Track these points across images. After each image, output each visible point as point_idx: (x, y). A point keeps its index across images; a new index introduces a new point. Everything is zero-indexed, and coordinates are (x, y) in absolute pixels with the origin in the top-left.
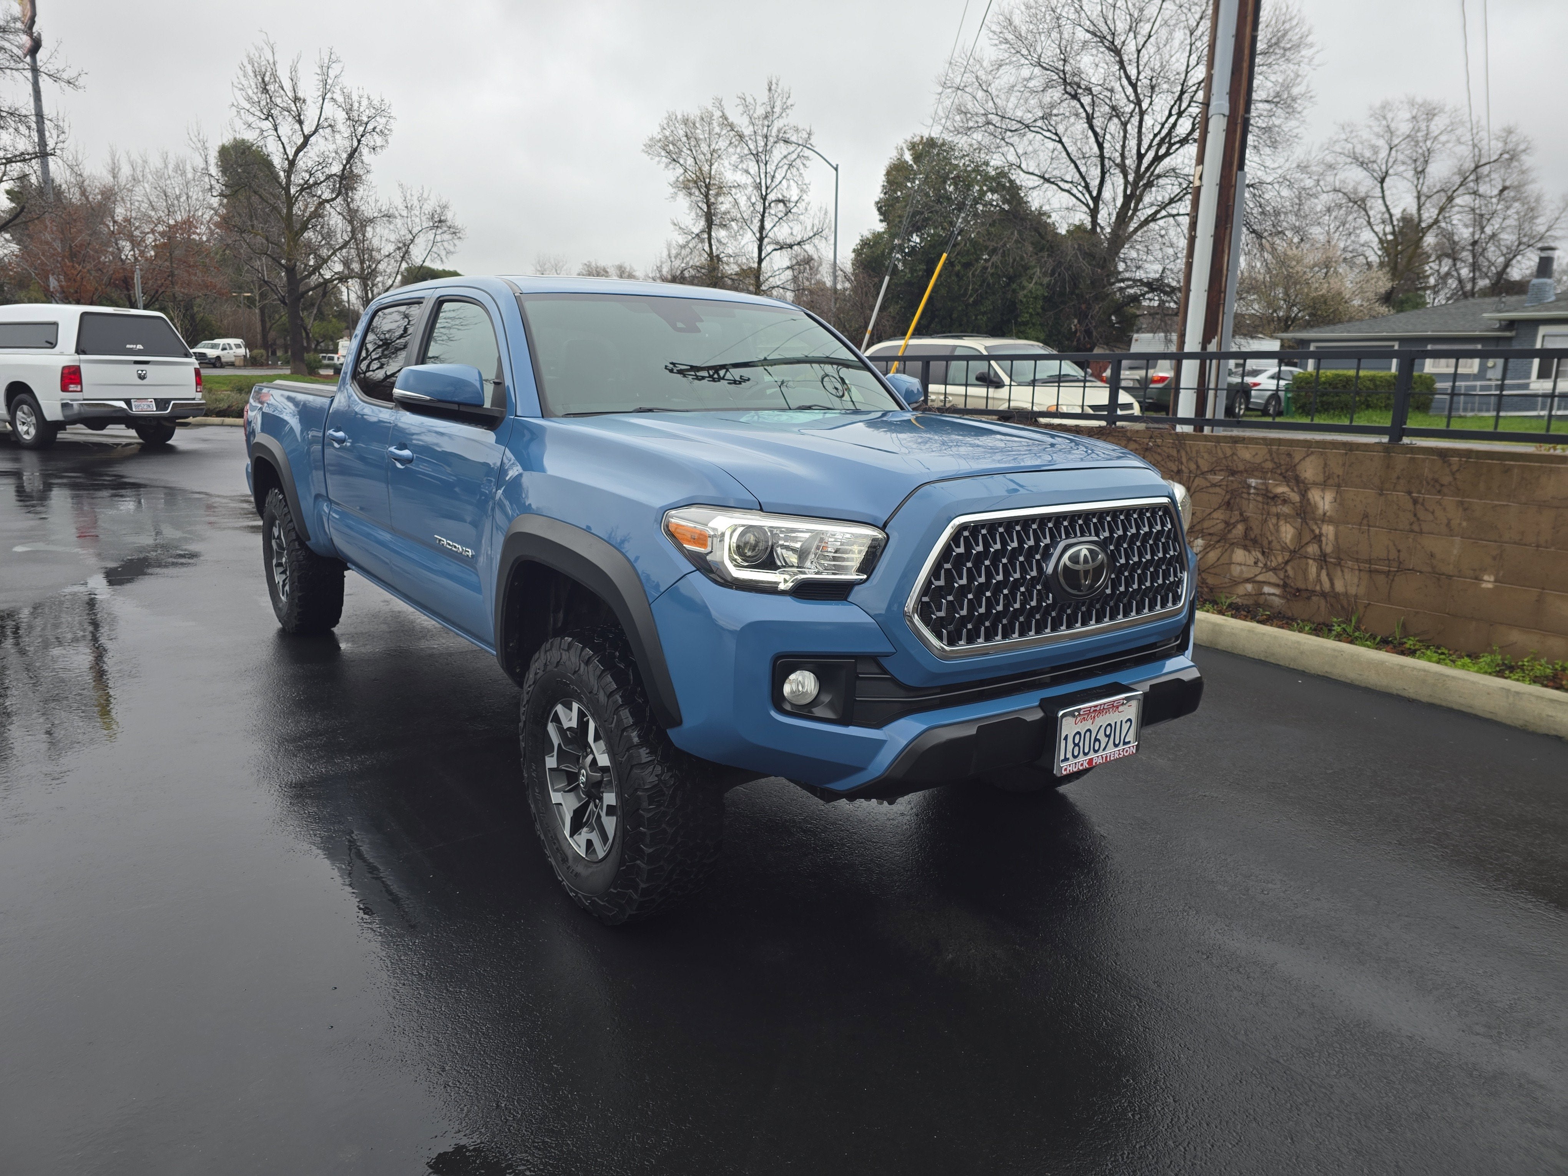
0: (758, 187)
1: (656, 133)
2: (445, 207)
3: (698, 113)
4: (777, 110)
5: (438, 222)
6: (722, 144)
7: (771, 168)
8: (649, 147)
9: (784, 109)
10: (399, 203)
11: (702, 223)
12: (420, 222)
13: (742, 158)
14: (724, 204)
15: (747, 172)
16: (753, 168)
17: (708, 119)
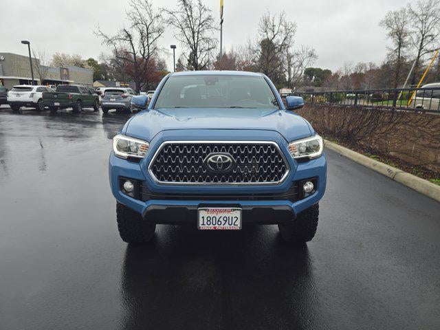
0: (422, 31)
1: (384, 19)
2: (313, 50)
3: (400, 10)
4: (432, 4)
5: (311, 55)
6: (408, 19)
7: (427, 24)
8: (381, 24)
9: (435, 3)
10: (301, 50)
11: (397, 47)
12: (306, 55)
13: (416, 23)
14: (406, 39)
15: (417, 27)
16: (420, 25)
17: (403, 11)
